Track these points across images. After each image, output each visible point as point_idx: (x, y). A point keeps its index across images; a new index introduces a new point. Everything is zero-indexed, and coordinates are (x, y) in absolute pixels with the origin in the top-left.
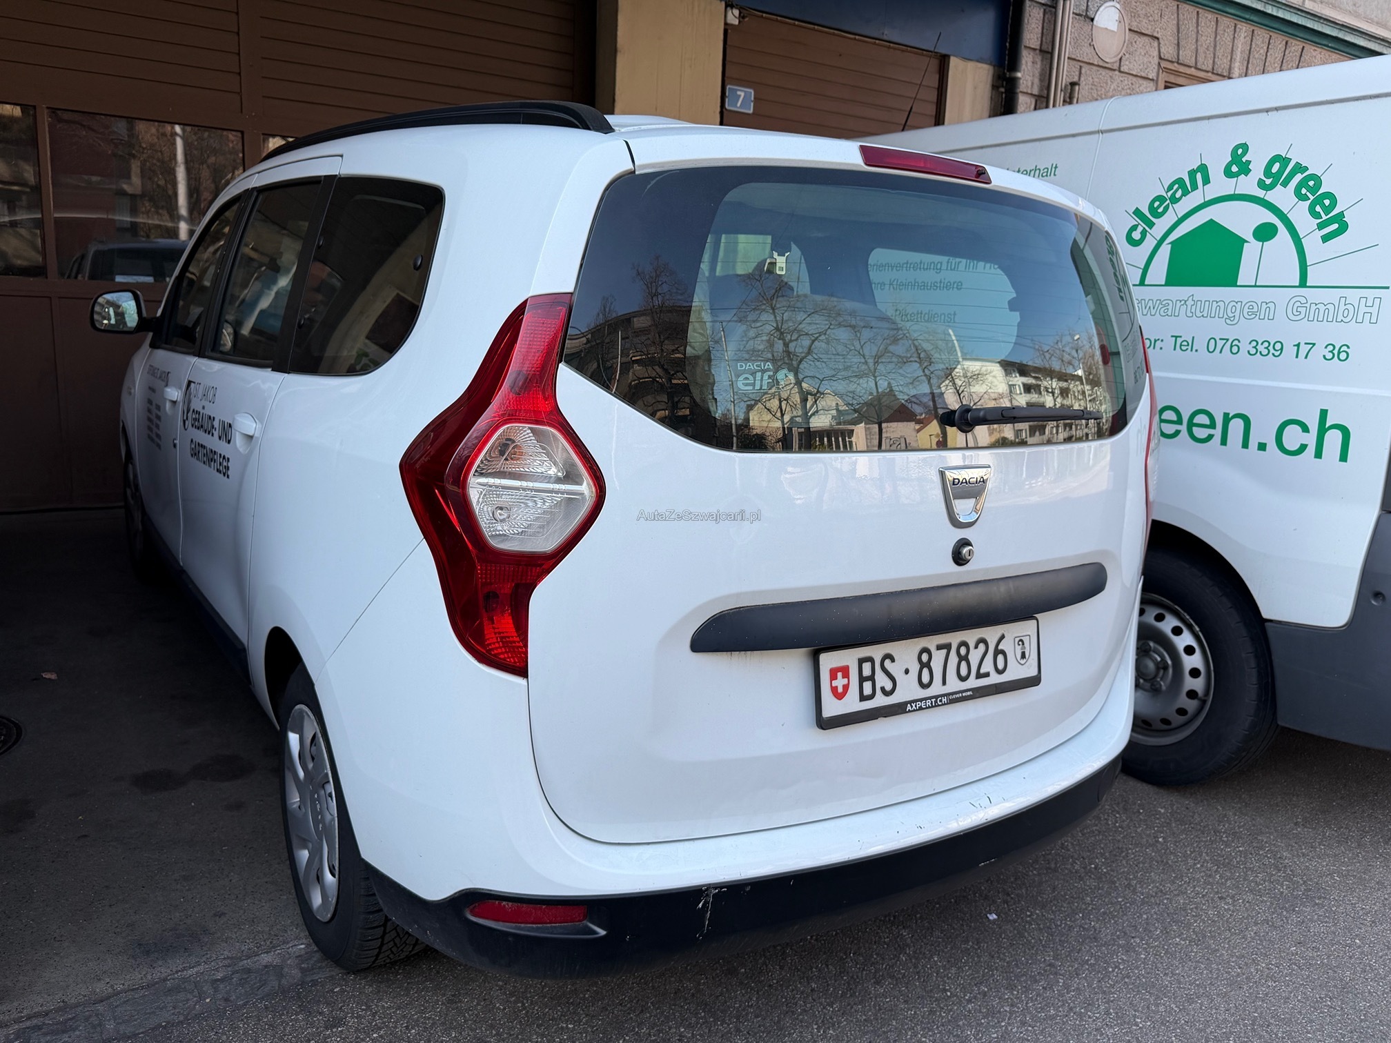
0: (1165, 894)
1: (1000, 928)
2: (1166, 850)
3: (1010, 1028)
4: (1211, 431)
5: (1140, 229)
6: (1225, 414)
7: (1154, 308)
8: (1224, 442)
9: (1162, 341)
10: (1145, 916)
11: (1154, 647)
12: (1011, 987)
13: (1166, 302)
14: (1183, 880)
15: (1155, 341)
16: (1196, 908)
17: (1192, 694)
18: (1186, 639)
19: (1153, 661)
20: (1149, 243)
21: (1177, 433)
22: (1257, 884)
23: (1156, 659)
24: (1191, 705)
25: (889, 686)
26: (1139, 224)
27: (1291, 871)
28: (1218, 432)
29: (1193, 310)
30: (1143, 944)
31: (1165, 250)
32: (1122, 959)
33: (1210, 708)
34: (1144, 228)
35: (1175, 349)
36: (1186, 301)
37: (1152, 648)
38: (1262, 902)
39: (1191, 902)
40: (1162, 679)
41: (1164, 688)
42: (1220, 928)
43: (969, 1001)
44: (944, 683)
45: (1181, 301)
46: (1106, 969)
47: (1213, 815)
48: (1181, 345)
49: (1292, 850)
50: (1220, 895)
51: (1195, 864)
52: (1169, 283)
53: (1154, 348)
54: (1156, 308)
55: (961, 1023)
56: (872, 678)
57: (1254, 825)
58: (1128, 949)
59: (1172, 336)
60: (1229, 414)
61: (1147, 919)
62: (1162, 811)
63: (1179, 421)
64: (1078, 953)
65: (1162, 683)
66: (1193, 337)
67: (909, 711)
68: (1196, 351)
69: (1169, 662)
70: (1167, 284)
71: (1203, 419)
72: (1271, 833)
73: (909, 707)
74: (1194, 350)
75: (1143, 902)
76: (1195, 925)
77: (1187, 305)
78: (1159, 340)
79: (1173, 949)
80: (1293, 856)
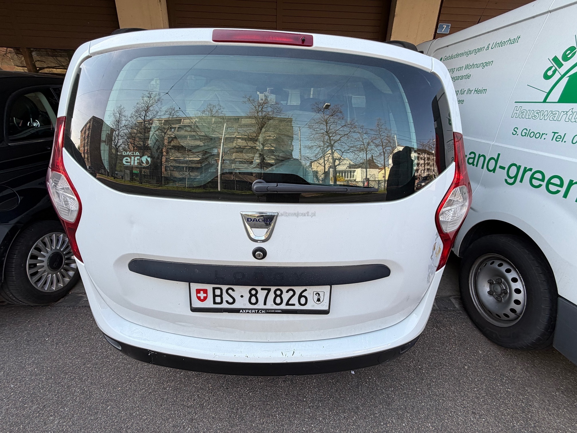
0: (444, 397)
1: (352, 379)
2: (464, 374)
3: (313, 429)
4: (559, 189)
5: (553, 69)
6: (570, 180)
7: (547, 116)
8: (565, 196)
9: (546, 134)
10: (423, 404)
11: (504, 282)
12: (331, 410)
13: (555, 112)
14: (460, 393)
15: (543, 134)
16: (454, 412)
17: (513, 311)
18: (519, 285)
19: (501, 288)
20: (557, 76)
21: (540, 186)
22: (503, 414)
23: (503, 288)
24: (512, 315)
25: (231, 300)
26: (554, 66)
27: (531, 416)
28: (563, 190)
29: (570, 118)
30: (410, 418)
31: (565, 80)
32: (392, 421)
33: (518, 321)
34: (556, 68)
35: (552, 140)
36: (567, 112)
37: (503, 282)
38: (496, 426)
39: (455, 407)
40: (503, 297)
41: (503, 301)
42: (458, 430)
43: (309, 407)
44: (265, 304)
45: (564, 112)
46: (380, 422)
47: (508, 365)
48: (557, 138)
49: (542, 404)
50: (474, 411)
51: (474, 388)
52: (560, 101)
53: (541, 138)
54: (548, 116)
55: (297, 416)
56: (221, 296)
57: (529, 380)
58: (400, 418)
59: (553, 132)
60: (573, 181)
61: (423, 406)
62: (480, 352)
63: (543, 180)
64: (375, 407)
65: (503, 299)
66: (565, 134)
67: (241, 313)
68: (565, 142)
69: (508, 291)
70: (559, 102)
71: (557, 181)
72: (536, 388)
73: (241, 311)
74: (564, 141)
75: (429, 396)
76: (446, 421)
77: (567, 114)
78: (545, 134)
79: (423, 429)
80: (540, 407)
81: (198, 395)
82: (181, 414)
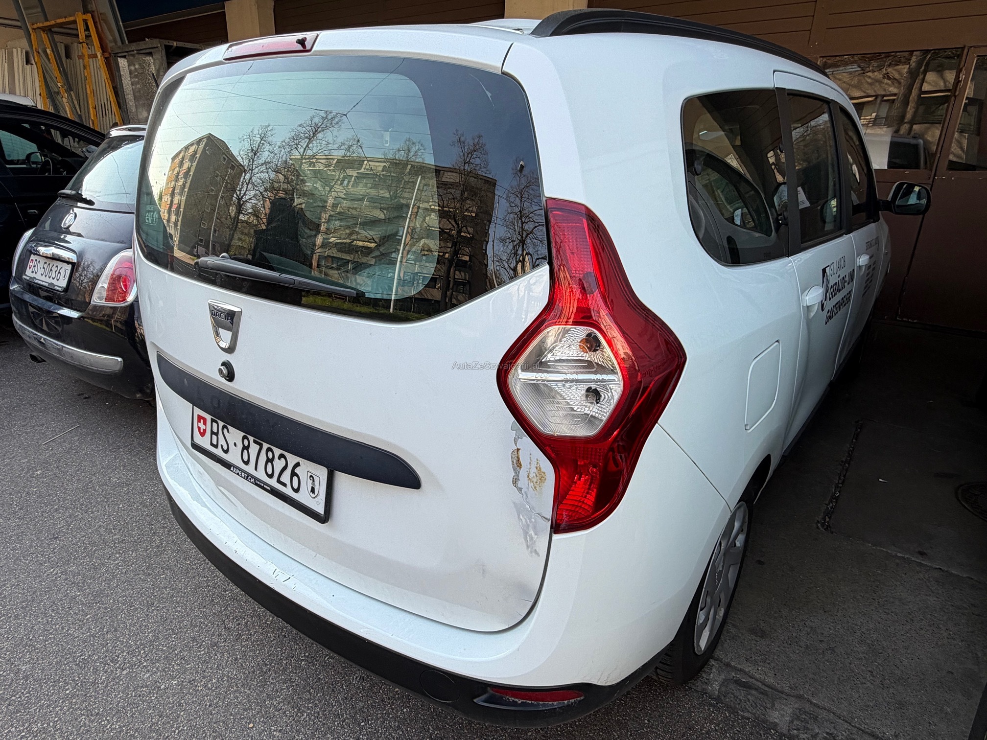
81: (248, 621)
82: (211, 630)
